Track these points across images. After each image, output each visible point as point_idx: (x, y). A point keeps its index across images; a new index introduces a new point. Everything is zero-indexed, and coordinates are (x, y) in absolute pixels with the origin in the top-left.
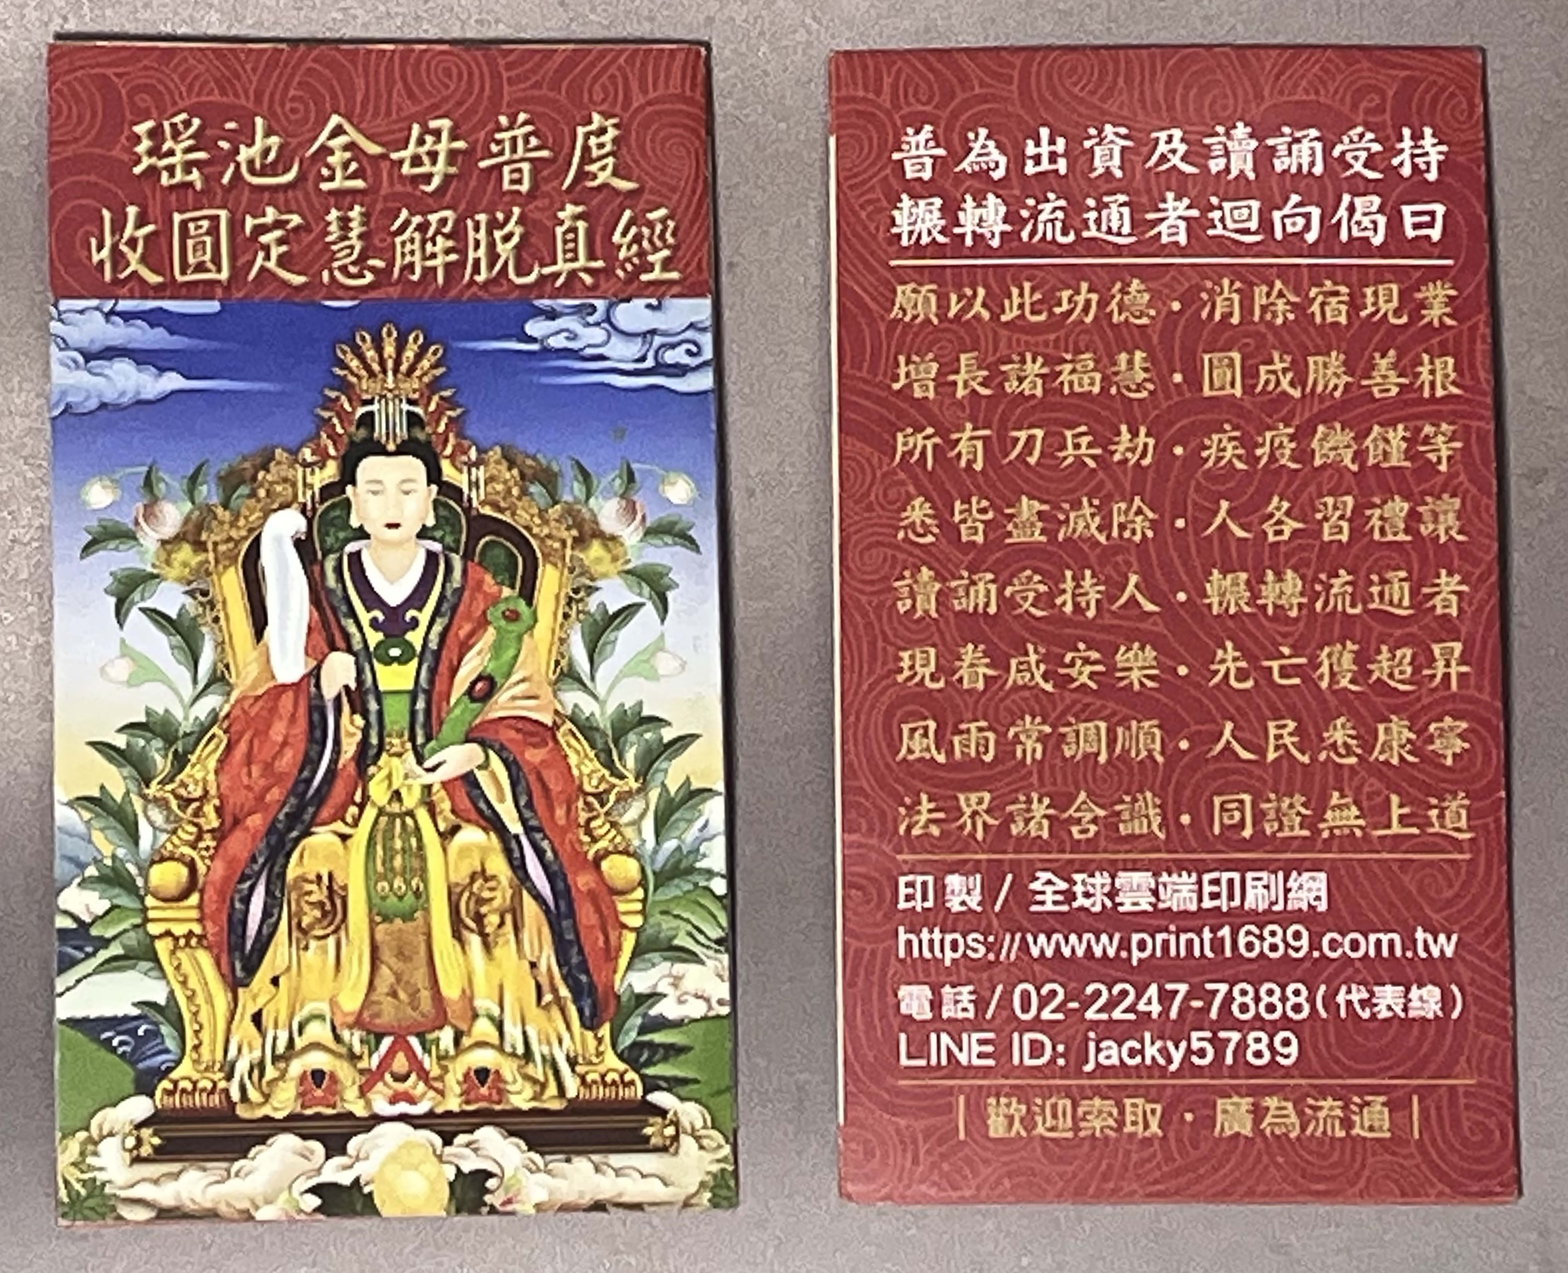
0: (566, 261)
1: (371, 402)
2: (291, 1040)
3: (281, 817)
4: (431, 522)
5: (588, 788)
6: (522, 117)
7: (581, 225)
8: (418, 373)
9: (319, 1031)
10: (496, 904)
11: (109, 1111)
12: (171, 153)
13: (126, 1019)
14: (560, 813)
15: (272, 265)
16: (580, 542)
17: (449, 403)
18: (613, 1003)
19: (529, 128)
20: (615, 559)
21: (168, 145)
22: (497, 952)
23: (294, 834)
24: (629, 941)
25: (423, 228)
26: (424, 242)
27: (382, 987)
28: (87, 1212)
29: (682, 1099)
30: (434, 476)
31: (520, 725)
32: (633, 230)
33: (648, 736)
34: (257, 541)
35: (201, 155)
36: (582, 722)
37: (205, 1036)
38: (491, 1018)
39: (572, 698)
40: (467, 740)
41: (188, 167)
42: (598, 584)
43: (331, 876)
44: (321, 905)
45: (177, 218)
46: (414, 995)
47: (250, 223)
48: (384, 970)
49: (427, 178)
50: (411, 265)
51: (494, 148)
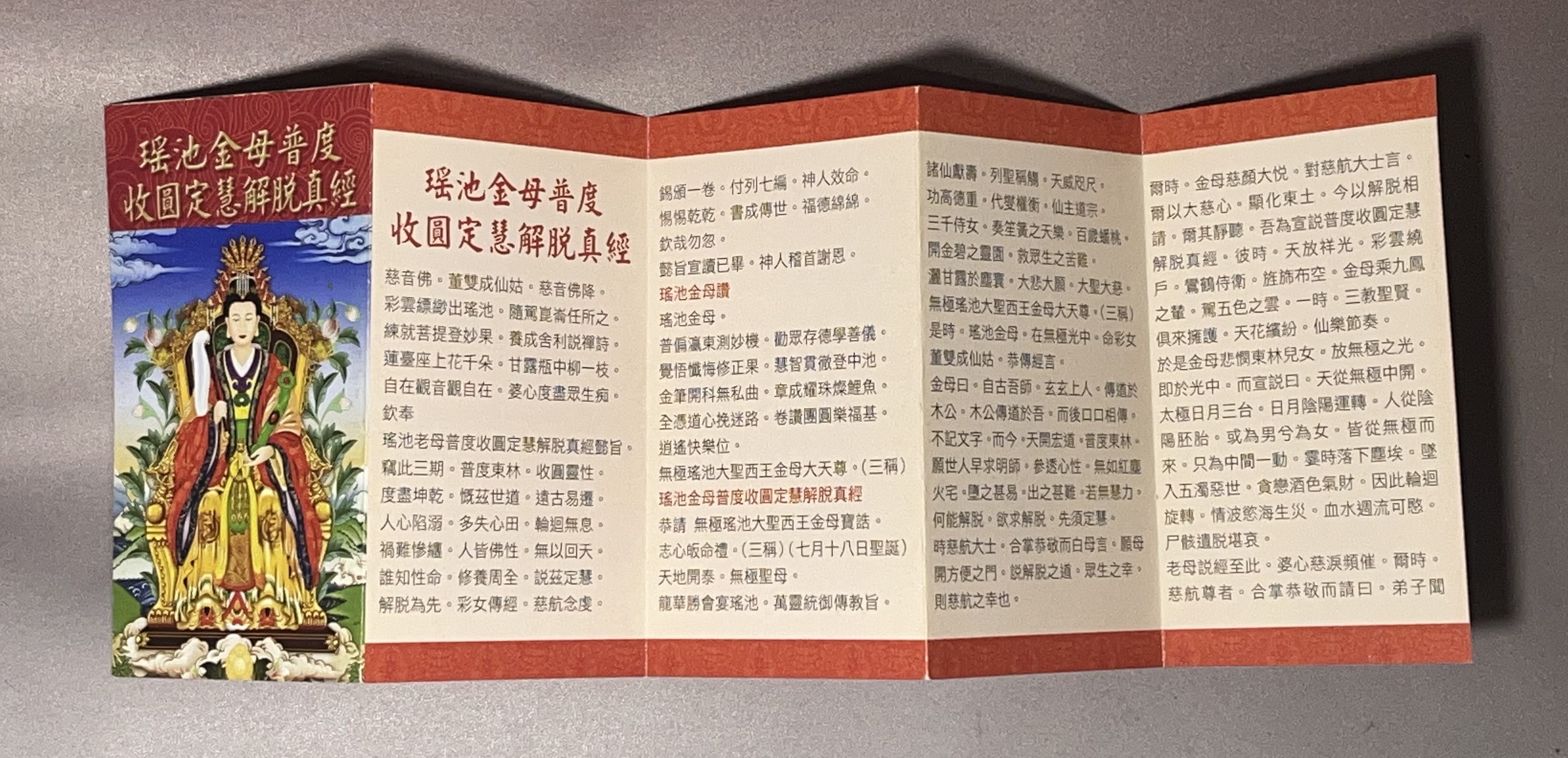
0: (312, 199)
1: (235, 275)
2: (198, 593)
3: (197, 482)
4: (257, 334)
5: (312, 468)
6: (296, 126)
7: (318, 180)
8: (253, 259)
9: (207, 588)
10: (276, 526)
11: (131, 624)
12: (155, 156)
13: (138, 581)
14: (301, 480)
15: (196, 209)
16: (314, 343)
17: (265, 274)
18: (317, 577)
19: (298, 132)
20: (327, 350)
21: (154, 152)
22: (275, 550)
23: (202, 491)
24: (325, 545)
25: (256, 186)
26: (257, 193)
27: (232, 568)
28: (123, 673)
29: (342, 627)
30: (259, 311)
31: (288, 436)
32: (339, 182)
33: (336, 441)
34: (191, 345)
35: (167, 156)
36: (312, 434)
37: (167, 589)
38: (271, 583)
39: (309, 422)
40: (268, 444)
41: (162, 162)
42: (321, 363)
43: (215, 512)
44: (210, 526)
45: (159, 188)
46: (243, 571)
47: (188, 188)
48: (233, 559)
49: (257, 161)
50: (251, 205)
51: (285, 143)
